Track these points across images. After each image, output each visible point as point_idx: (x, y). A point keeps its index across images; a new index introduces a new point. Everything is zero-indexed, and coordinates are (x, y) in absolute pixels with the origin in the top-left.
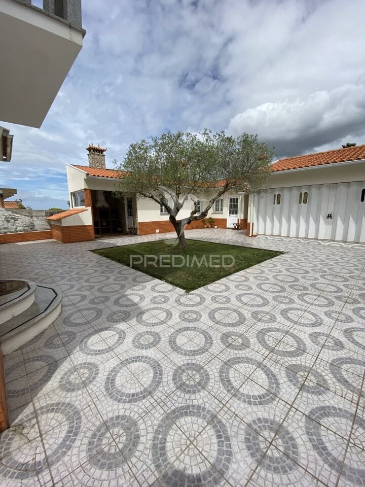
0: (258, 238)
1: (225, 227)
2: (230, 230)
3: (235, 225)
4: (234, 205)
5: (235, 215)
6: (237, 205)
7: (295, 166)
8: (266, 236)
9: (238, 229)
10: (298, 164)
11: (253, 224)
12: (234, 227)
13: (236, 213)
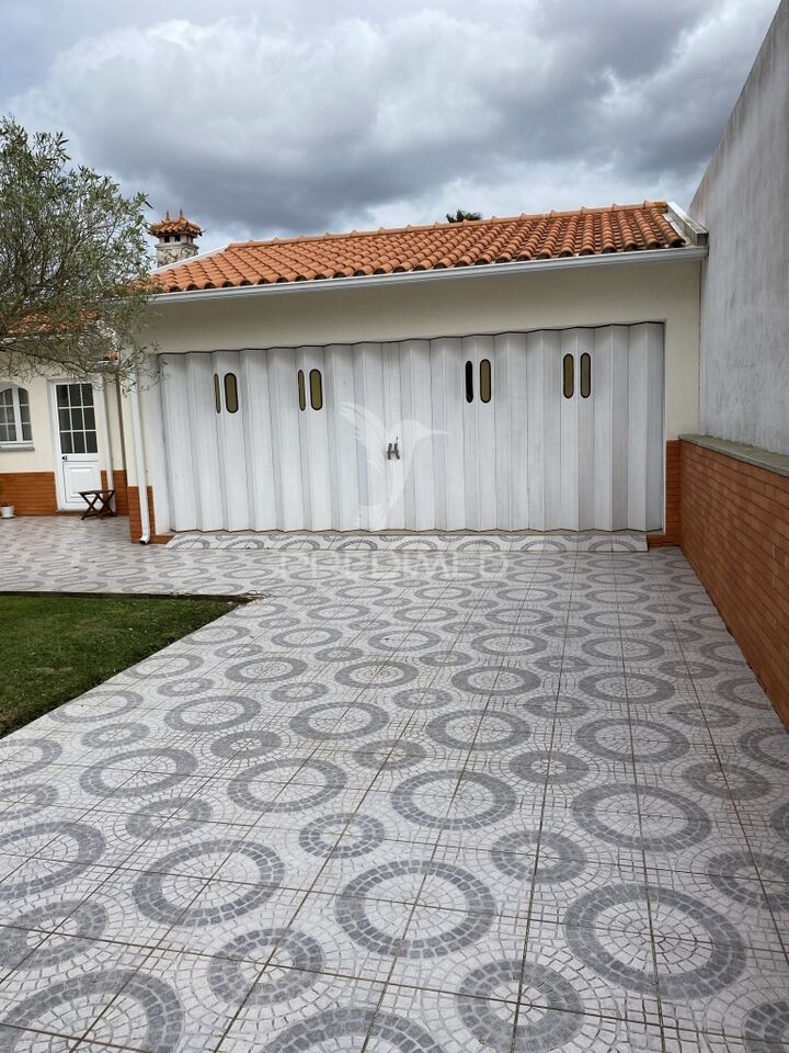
0: (174, 548)
1: (50, 510)
2: (72, 522)
3: (91, 498)
4: (77, 413)
5: (86, 456)
6: (90, 414)
7: (320, 269)
8: (204, 538)
9: (105, 513)
10: (329, 264)
11: (149, 490)
12: (86, 506)
13: (93, 449)
